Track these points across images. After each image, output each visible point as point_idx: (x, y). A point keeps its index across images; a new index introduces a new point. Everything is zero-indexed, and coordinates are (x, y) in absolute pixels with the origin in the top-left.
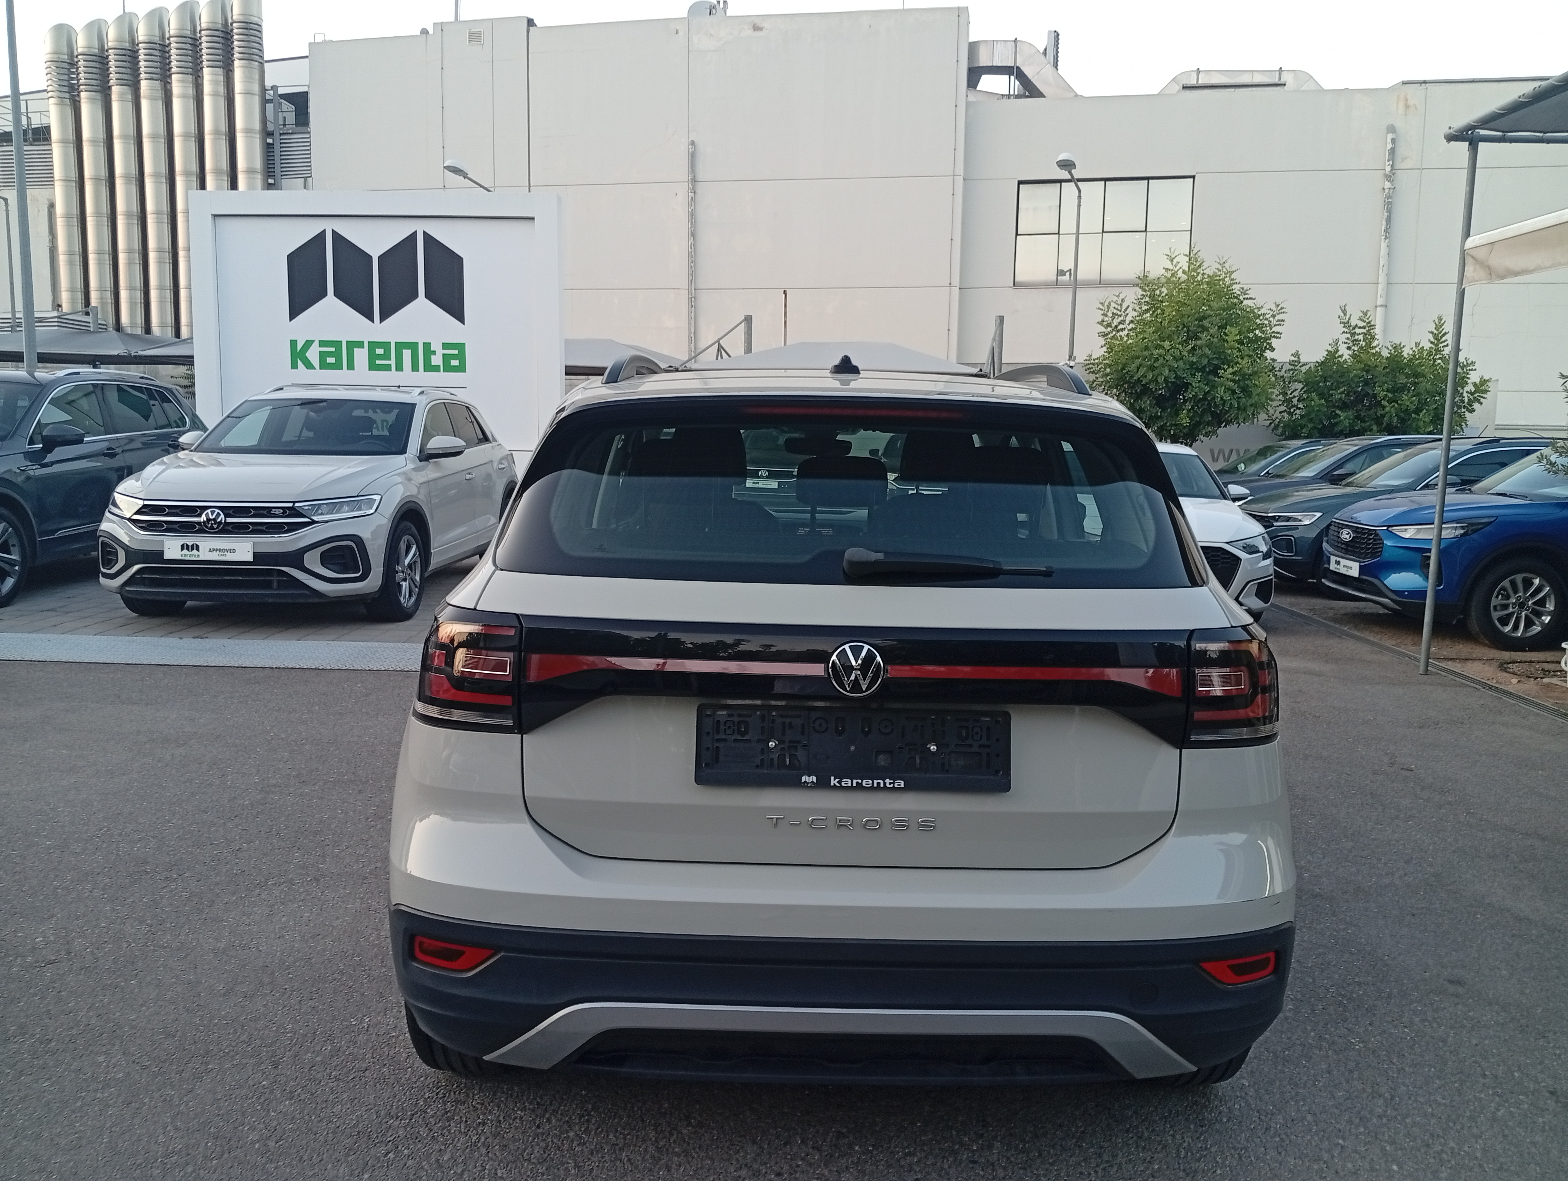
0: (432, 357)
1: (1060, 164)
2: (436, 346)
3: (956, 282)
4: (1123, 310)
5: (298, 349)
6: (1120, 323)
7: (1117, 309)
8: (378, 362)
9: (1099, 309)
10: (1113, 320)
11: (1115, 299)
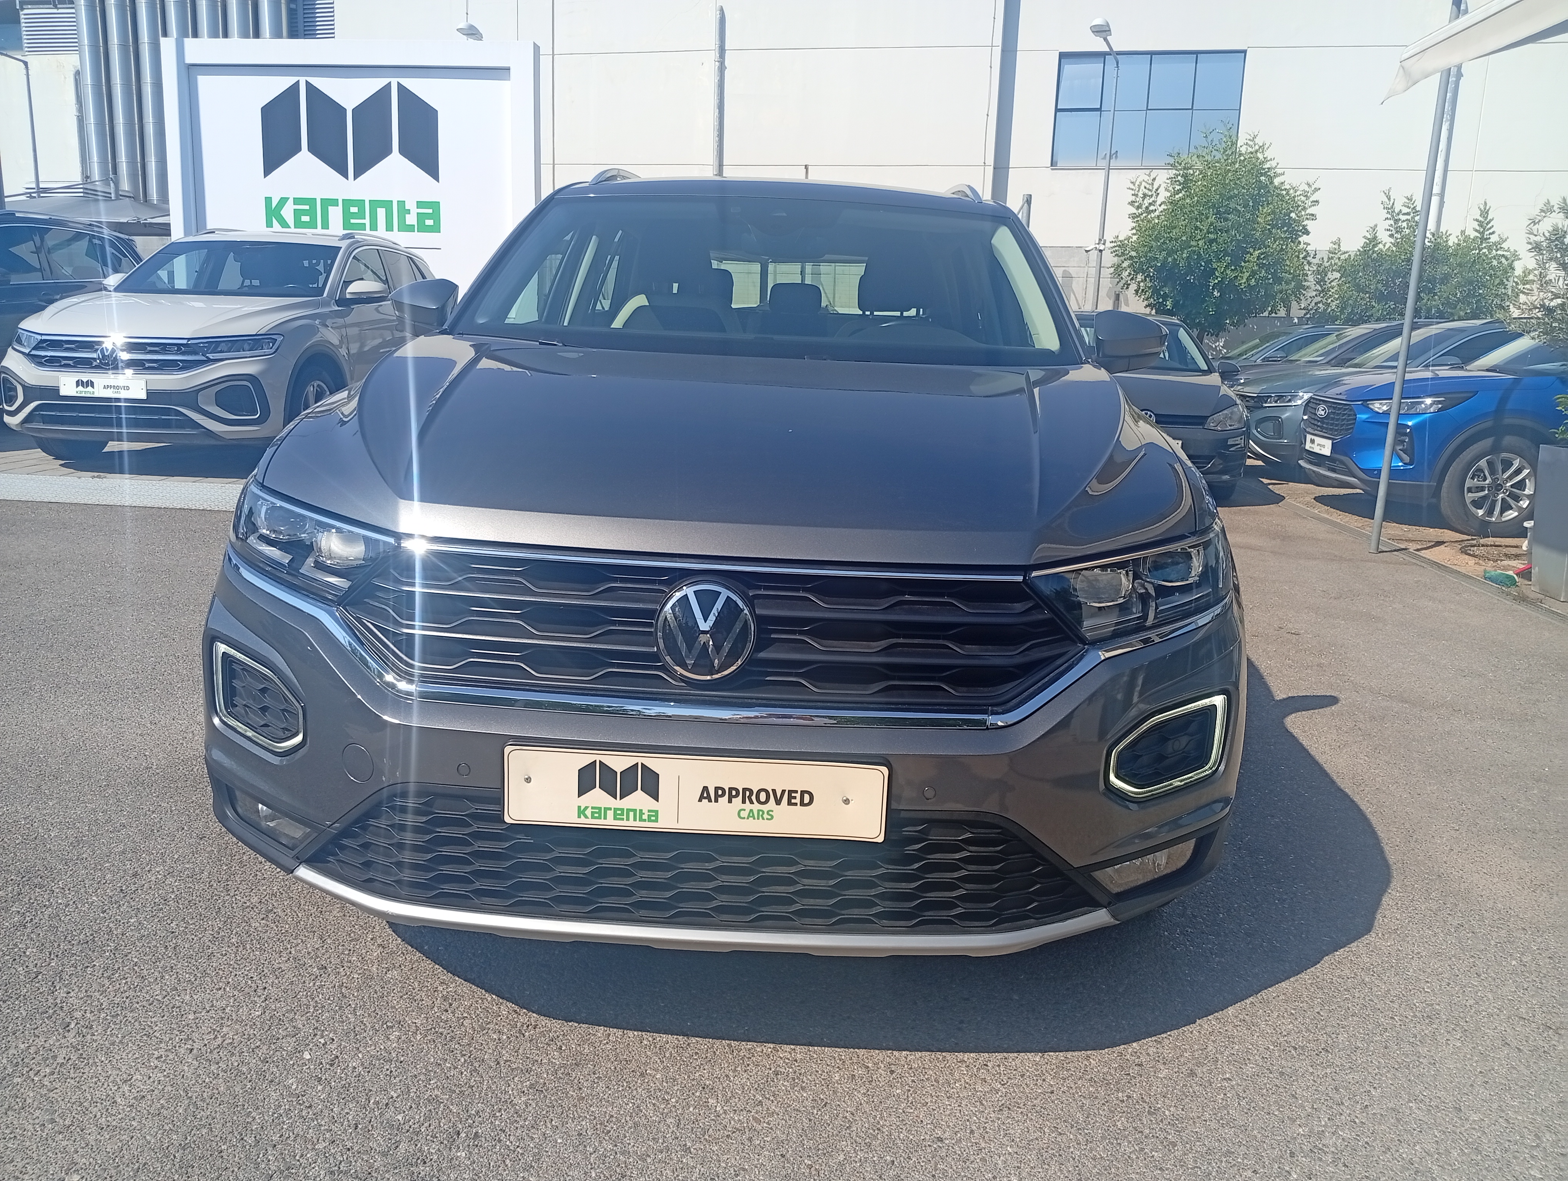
0: (407, 216)
1: (1095, 32)
2: (411, 205)
3: (991, 160)
4: (1154, 190)
5: (273, 207)
6: (1150, 204)
7: (1149, 189)
8: (352, 221)
9: (1129, 188)
10: (1143, 200)
11: (1146, 178)
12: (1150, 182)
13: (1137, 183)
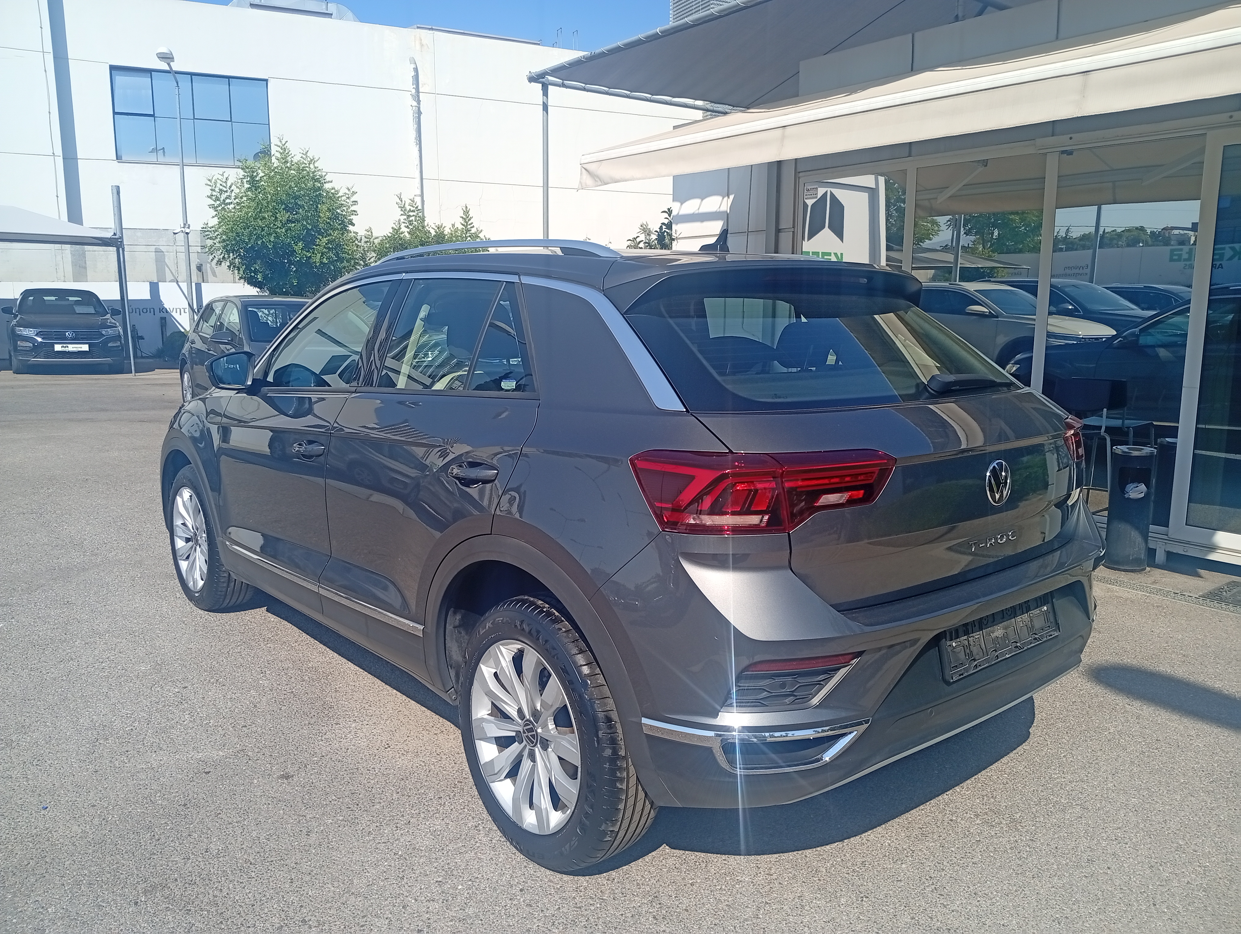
1: (159, 56)
3: (59, 151)
4: (228, 187)
6: (227, 198)
7: (224, 186)
9: (207, 185)
10: (221, 195)
11: (220, 177)
12: (224, 180)
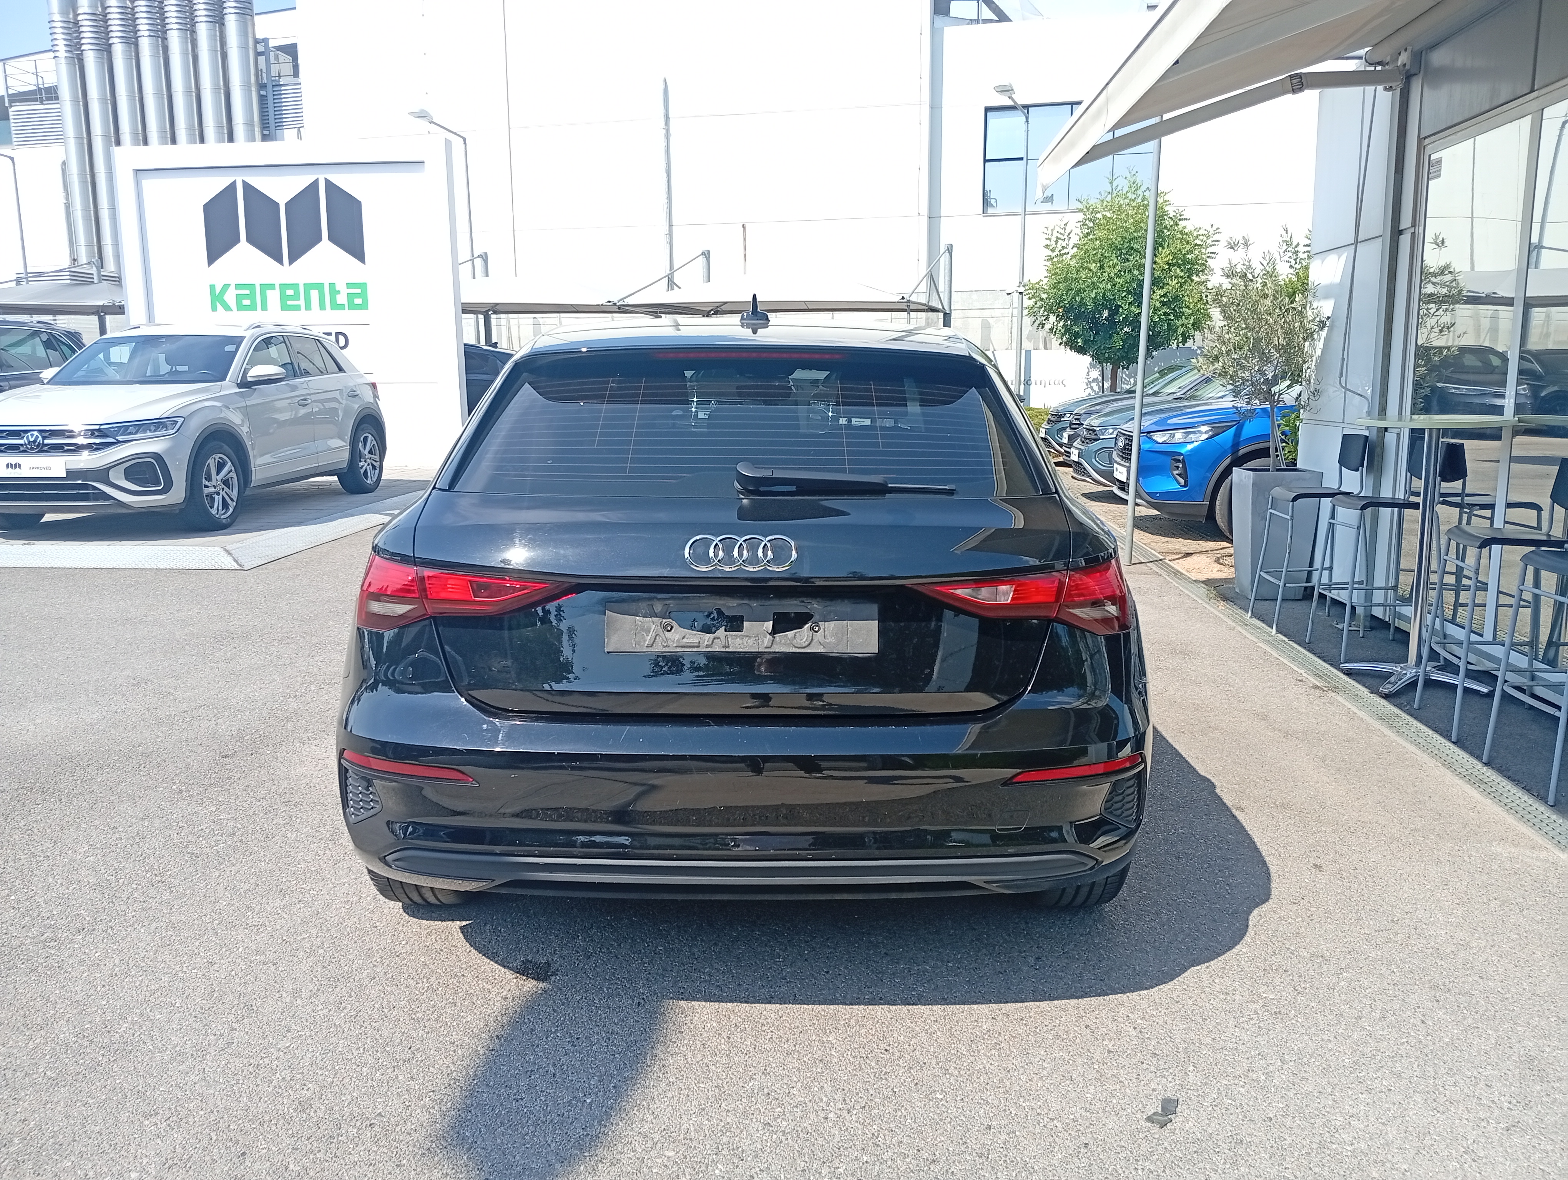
0: (338, 296)
1: (998, 90)
2: (341, 287)
3: (924, 210)
4: (1065, 234)
6: (1064, 247)
7: (1062, 234)
8: (289, 303)
9: (1045, 233)
10: (1056, 244)
11: (1059, 223)
12: (1063, 226)
13: (1050, 229)
